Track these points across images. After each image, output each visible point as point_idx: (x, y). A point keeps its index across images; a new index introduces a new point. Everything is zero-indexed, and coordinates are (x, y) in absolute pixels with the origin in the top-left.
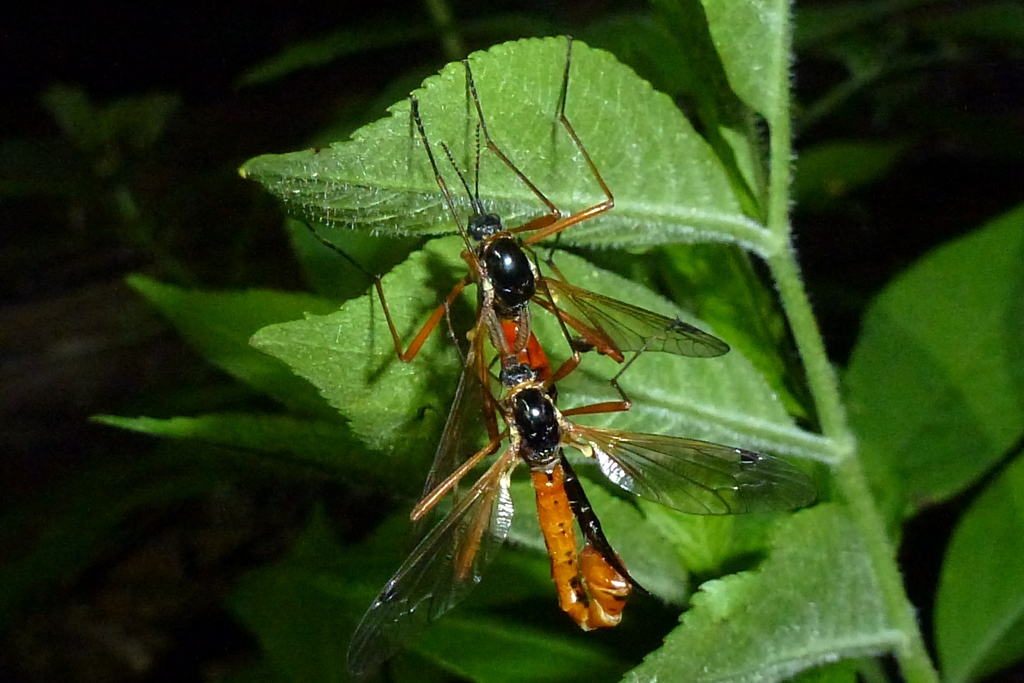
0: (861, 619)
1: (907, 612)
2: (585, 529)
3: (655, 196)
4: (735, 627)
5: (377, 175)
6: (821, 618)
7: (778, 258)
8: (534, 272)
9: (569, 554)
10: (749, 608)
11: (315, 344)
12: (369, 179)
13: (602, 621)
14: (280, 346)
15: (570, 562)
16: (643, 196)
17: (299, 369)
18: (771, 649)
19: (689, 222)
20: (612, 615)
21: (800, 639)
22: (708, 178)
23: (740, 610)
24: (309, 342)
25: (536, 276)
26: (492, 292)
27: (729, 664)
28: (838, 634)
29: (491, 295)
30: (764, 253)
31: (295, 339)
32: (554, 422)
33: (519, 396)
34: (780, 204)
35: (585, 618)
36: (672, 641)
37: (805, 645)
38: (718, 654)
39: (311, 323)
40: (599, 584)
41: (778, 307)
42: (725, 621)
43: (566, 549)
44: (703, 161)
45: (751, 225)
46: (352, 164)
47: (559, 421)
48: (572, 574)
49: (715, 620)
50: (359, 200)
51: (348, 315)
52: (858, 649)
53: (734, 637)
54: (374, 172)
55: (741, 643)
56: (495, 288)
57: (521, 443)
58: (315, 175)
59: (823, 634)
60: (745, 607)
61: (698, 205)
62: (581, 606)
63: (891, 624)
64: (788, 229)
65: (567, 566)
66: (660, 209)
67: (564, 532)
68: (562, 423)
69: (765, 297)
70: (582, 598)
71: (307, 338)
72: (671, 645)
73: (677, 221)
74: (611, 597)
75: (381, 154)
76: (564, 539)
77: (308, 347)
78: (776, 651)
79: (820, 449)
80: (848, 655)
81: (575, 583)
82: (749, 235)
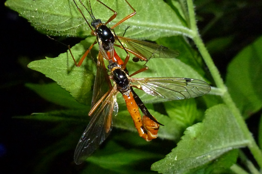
0: (236, 137)
1: (250, 135)
2: (142, 111)
3: (155, 21)
4: (198, 140)
5: (60, 11)
6: (225, 137)
7: (195, 38)
8: (113, 35)
9: (139, 118)
10: (202, 134)
11: (51, 67)
12: (57, 12)
13: (152, 137)
14: (39, 67)
15: (140, 121)
16: (151, 20)
17: (48, 75)
18: (211, 146)
19: (167, 28)
20: (155, 135)
21: (219, 143)
22: (171, 16)
23: (199, 134)
24: (49, 66)
25: (114, 36)
26: (101, 42)
27: (199, 151)
28: (230, 142)
29: (101, 43)
30: (191, 37)
31: (43, 65)
32: (126, 77)
33: (114, 72)
34: (193, 21)
35: (147, 137)
36: (180, 145)
37: (221, 145)
38: (195, 148)
39: (48, 60)
40: (149, 126)
41: (199, 55)
42: (195, 138)
43: (137, 117)
44: (168, 11)
45: (186, 29)
46: (50, 7)
47: (128, 77)
48: (141, 125)
49: (192, 138)
50: (56, 21)
51: (61, 58)
52: (238, 145)
53: (199, 143)
54: (59, 10)
55: (202, 144)
56: (102, 40)
57: (117, 86)
58: (37, 9)
59: (226, 142)
60: (201, 134)
61: (169, 24)
62: (145, 134)
63: (246, 138)
64: (197, 29)
65: (139, 123)
66: (157, 24)
67: (136, 112)
68: (129, 78)
69: (196, 53)
70: (146, 132)
71: (48, 65)
72: (179, 146)
73: (163, 28)
74: (153, 129)
75: (59, 4)
76: (136, 114)
77: (49, 68)
78: (213, 147)
79: (217, 92)
80: (235, 148)
81: (143, 127)
82: (186, 32)
